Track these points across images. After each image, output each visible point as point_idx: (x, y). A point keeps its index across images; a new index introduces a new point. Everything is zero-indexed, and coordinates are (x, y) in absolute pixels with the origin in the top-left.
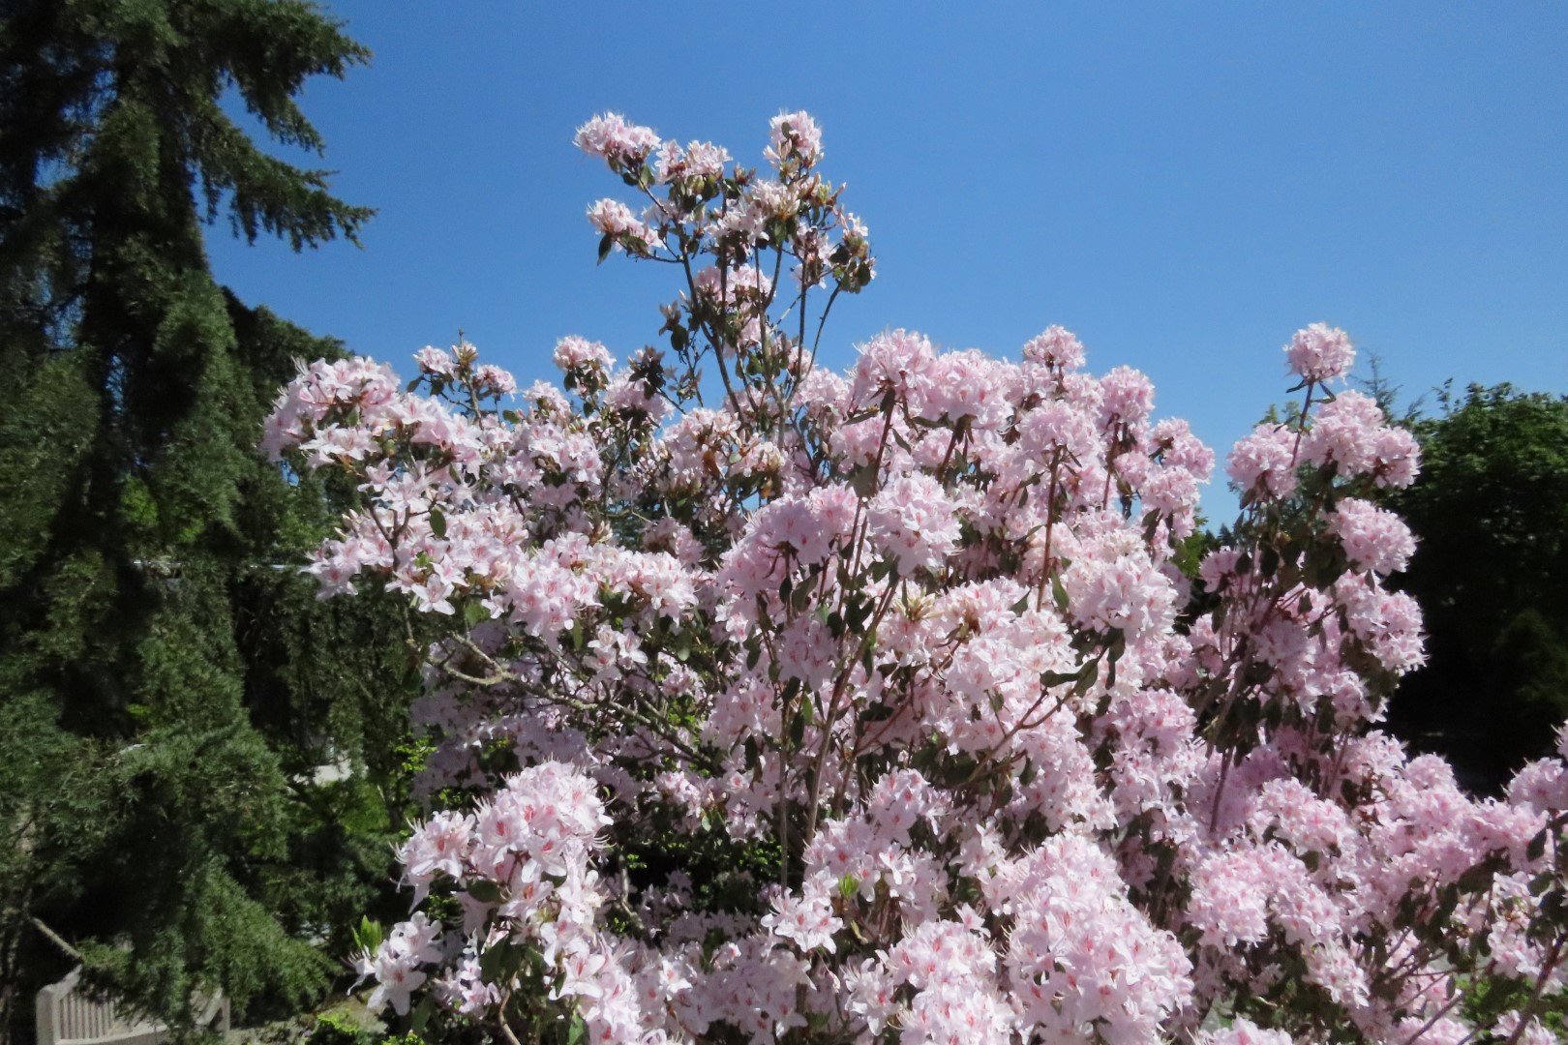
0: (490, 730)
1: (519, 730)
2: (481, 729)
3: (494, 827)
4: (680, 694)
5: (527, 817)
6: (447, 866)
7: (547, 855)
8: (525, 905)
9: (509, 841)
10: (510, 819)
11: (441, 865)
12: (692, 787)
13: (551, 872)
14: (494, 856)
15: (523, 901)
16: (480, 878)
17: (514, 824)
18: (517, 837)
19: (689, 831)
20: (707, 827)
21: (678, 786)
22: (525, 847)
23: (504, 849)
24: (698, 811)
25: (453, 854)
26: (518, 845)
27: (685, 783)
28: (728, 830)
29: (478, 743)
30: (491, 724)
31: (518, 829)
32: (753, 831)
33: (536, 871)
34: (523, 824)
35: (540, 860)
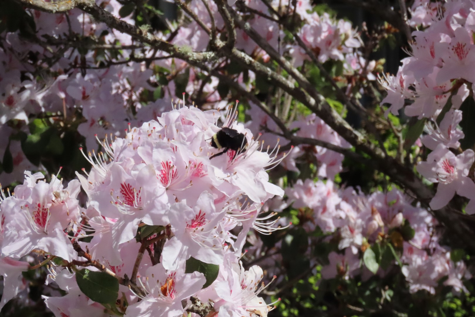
0: (39, 97)
1: (85, 97)
2: (26, 94)
3: (118, 192)
4: (323, 58)
5: (165, 180)
6: (52, 246)
7: (196, 235)
8: (164, 305)
9: (140, 213)
10: (140, 180)
11: (42, 244)
12: (345, 206)
13: (202, 258)
14: (120, 232)
15: (162, 298)
16: (94, 269)
17: (146, 188)
18: (152, 206)
19: (341, 273)
20: (373, 266)
21: (323, 202)
22: (166, 220)
23: (134, 224)
24: (359, 240)
25: (58, 229)
26: (153, 217)
27: (334, 200)
28: (405, 271)
29: (22, 116)
30: (41, 86)
31: (152, 196)
32: (444, 278)
33: (180, 255)
34: (160, 188)
35: (187, 240)
